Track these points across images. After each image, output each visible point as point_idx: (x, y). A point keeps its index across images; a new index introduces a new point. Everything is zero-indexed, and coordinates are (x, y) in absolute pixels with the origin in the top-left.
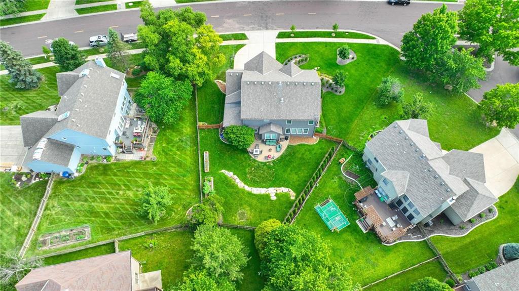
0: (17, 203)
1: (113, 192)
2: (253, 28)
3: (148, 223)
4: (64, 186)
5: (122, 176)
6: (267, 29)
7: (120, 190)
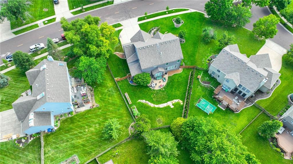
0: (25, 157)
1: (82, 131)
2: (123, 19)
3: (110, 142)
4: (51, 137)
5: (83, 121)
6: (131, 18)
7: (85, 129)
